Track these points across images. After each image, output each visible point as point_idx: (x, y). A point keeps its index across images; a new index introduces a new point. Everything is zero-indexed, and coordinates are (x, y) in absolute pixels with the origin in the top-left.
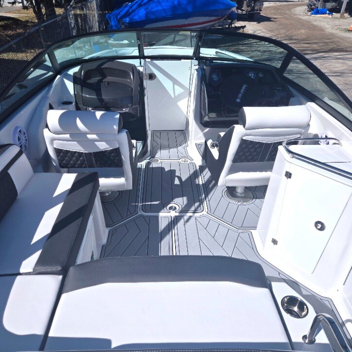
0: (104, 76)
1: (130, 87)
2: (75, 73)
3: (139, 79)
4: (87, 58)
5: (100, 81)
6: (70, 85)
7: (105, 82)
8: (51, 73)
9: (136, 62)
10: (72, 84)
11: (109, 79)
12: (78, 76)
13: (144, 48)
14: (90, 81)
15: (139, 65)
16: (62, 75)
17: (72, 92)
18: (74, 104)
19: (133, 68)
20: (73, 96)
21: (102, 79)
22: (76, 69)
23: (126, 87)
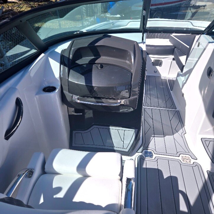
0: (98, 56)
1: (130, 72)
2: (63, 51)
3: (141, 61)
4: (84, 30)
5: (92, 62)
6: (55, 66)
7: (98, 64)
8: (33, 51)
9: (136, 37)
10: (58, 64)
11: (103, 59)
12: (66, 55)
13: (149, 19)
14: (79, 62)
15: (141, 41)
16: (48, 53)
17: (57, 75)
18: (57, 91)
19: (134, 45)
20: (59, 79)
21: (95, 60)
22: (66, 46)
23: (124, 71)
